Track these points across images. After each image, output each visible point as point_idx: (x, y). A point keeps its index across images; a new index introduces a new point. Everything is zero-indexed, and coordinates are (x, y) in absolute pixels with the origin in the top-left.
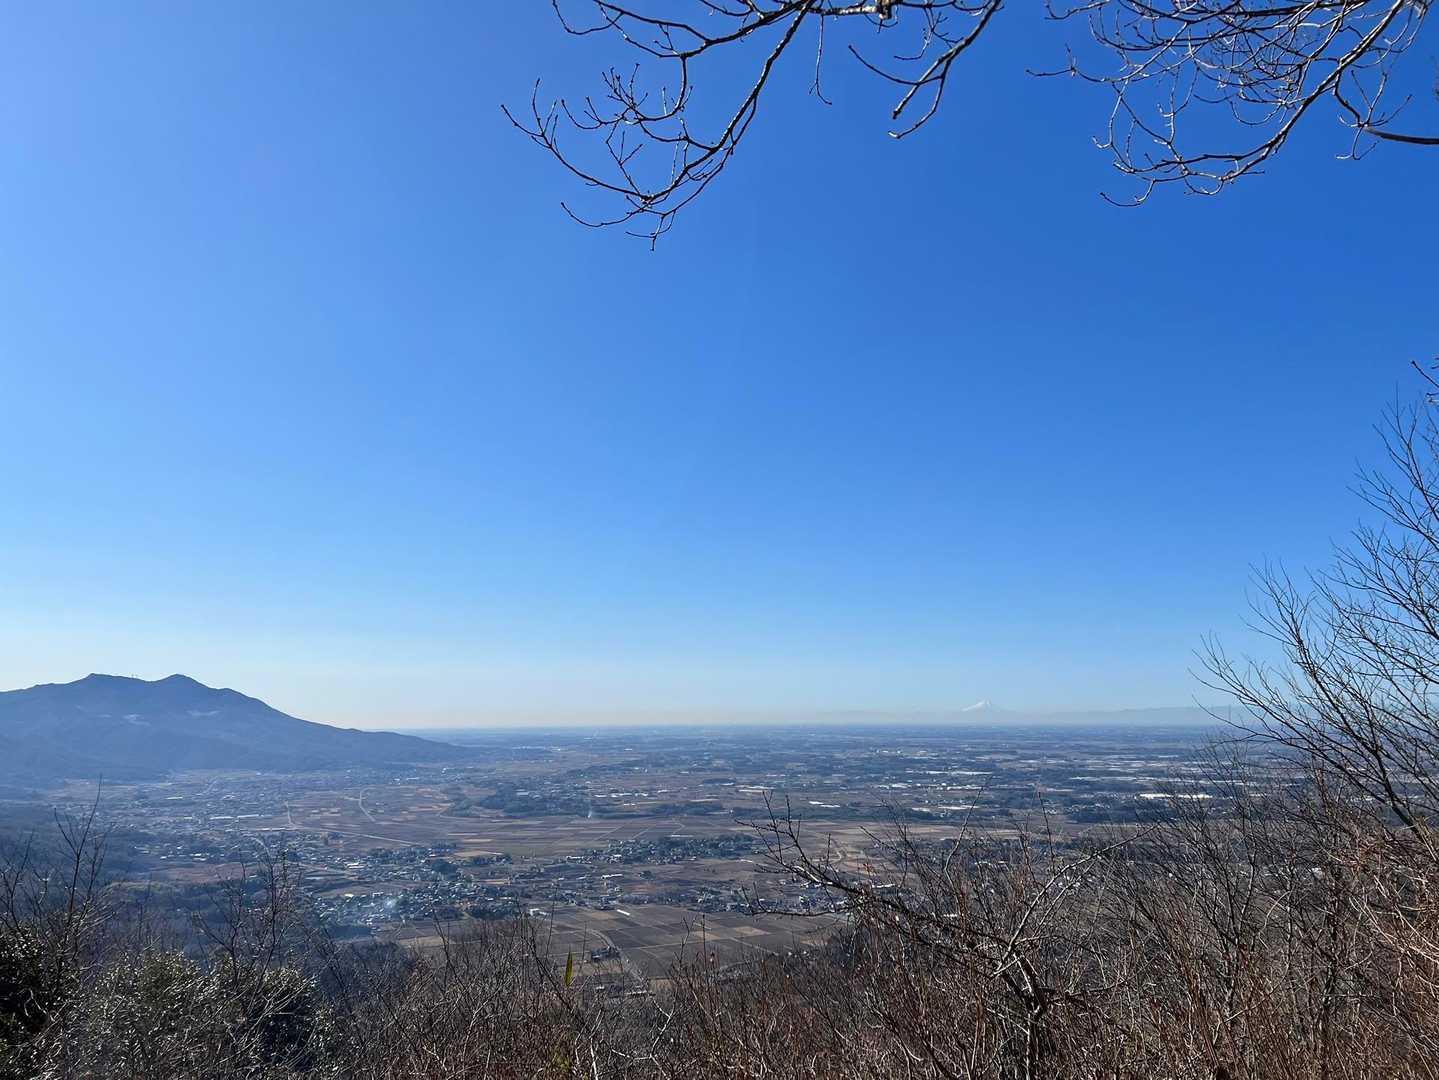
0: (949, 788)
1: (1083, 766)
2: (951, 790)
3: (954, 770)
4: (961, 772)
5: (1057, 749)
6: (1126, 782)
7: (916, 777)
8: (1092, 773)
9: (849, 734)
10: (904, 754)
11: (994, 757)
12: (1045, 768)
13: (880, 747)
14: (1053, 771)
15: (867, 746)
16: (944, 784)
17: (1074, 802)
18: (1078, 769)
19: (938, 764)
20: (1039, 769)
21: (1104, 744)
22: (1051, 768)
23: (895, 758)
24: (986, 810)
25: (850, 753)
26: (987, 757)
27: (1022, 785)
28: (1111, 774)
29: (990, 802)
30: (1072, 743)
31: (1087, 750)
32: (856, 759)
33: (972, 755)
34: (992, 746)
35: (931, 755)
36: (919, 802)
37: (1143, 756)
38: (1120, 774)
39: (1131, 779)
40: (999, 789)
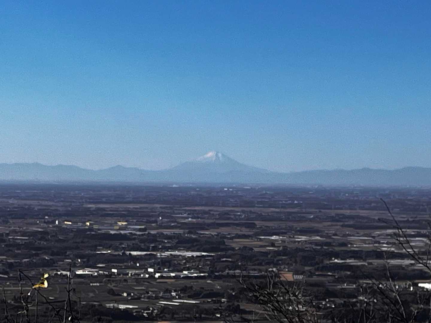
0: (157, 275)
1: (344, 244)
2: (161, 277)
3: (167, 249)
4: (177, 253)
5: (311, 220)
6: (400, 267)
7: (110, 261)
8: (356, 255)
9: (17, 197)
10: (95, 227)
11: (224, 231)
12: (292, 246)
13: (59, 216)
14: (303, 250)
15: (41, 214)
16: (151, 270)
17: (330, 294)
18: (337, 249)
19: (142, 241)
20: (285, 248)
21: (375, 215)
22: (299, 246)
23: (81, 232)
24: (206, 306)
25: (15, 225)
26: (213, 232)
27: (260, 271)
28: (379, 255)
29: (213, 294)
30: (333, 213)
31: (351, 222)
32: (24, 234)
33: (192, 228)
34: (224, 215)
35: (135, 229)
36: (115, 295)
37: (423, 231)
38: (394, 256)
39: (407, 262)
40: (228, 276)
